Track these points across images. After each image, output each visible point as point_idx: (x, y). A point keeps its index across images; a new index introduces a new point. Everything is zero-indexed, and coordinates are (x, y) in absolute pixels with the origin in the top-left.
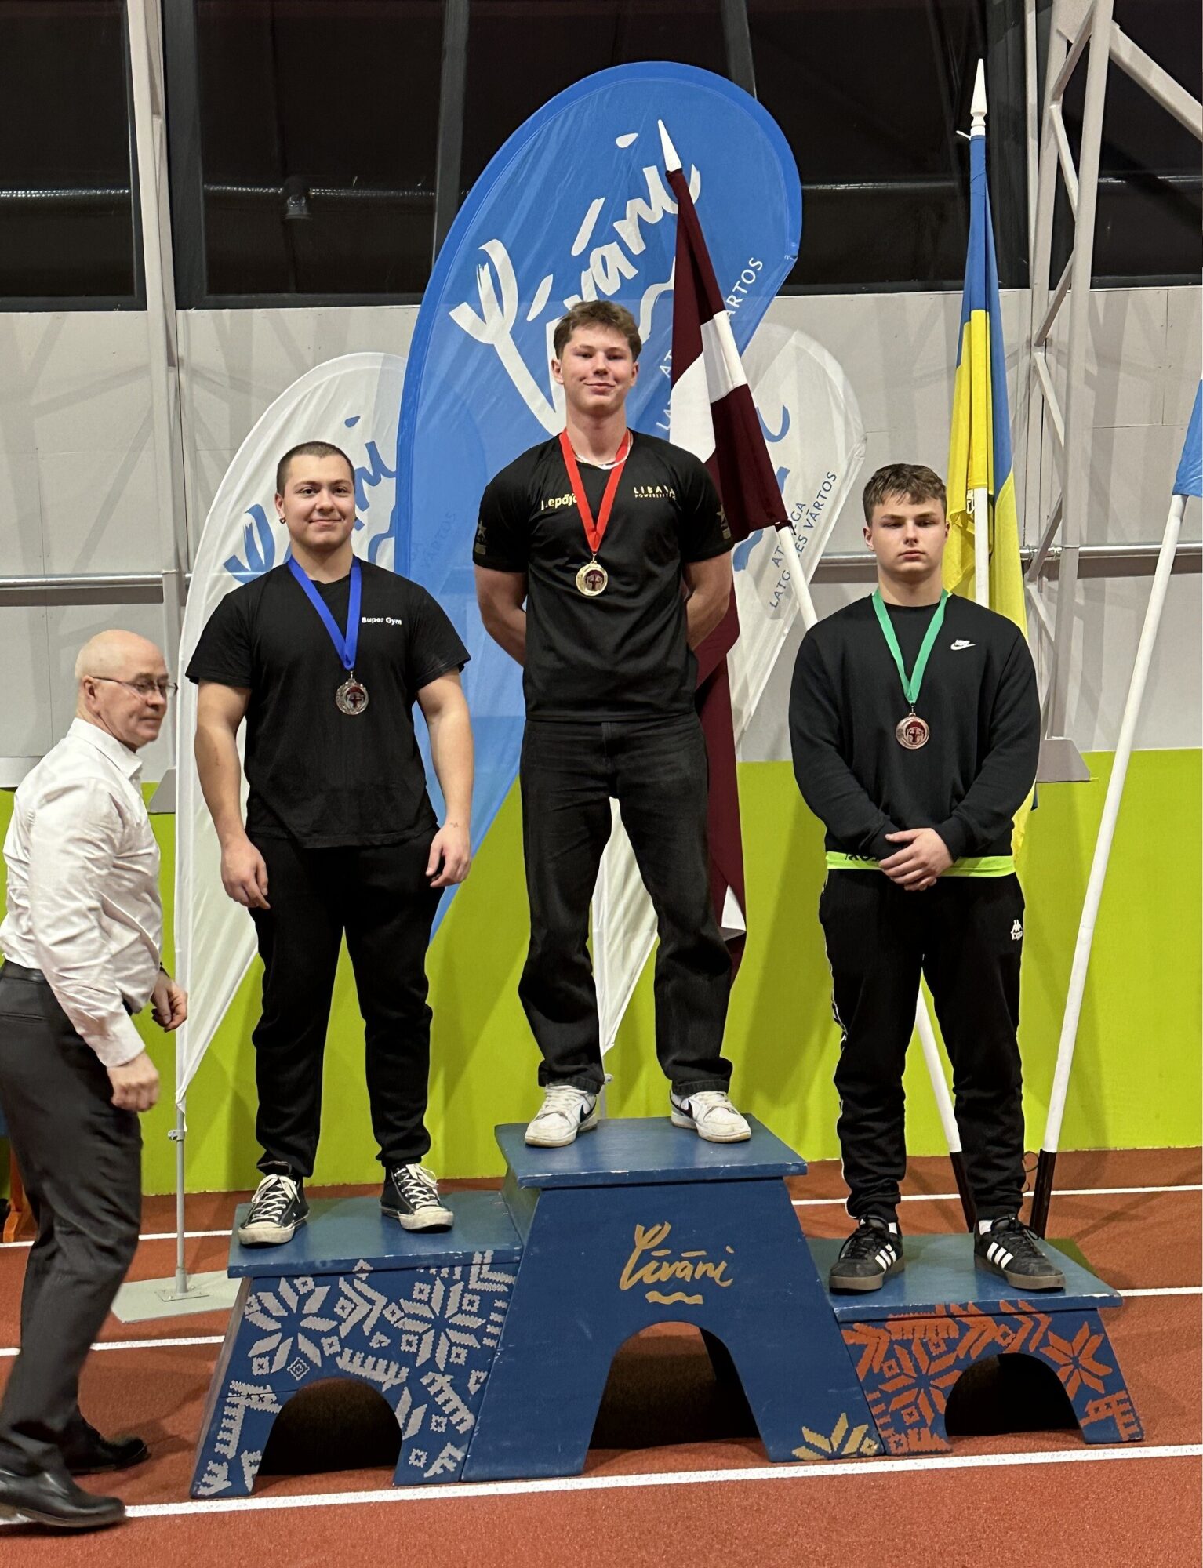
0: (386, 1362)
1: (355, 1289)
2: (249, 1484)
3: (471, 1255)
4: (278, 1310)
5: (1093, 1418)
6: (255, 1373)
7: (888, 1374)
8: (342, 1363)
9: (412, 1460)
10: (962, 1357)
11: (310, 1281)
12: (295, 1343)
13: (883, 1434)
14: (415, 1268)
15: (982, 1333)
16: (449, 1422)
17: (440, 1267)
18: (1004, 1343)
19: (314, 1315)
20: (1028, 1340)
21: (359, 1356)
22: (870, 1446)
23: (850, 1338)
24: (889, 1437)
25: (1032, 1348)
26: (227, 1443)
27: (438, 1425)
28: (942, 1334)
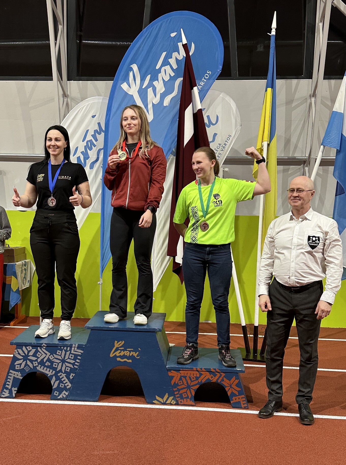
0: (49, 369)
1: (42, 351)
2: (14, 395)
3: (72, 345)
4: (22, 354)
5: (234, 401)
6: (16, 369)
7: (180, 384)
8: (38, 368)
9: (55, 394)
10: (200, 382)
11: (31, 347)
12: (26, 362)
13: (177, 399)
14: (58, 347)
15: (206, 376)
16: (65, 385)
17: (64, 347)
18: (211, 379)
19: (31, 356)
20: (218, 379)
21: (42, 367)
22: (174, 402)
23: (170, 374)
24: (179, 400)
25: (219, 381)
26: (8, 385)
27: (62, 386)
28: (195, 375)
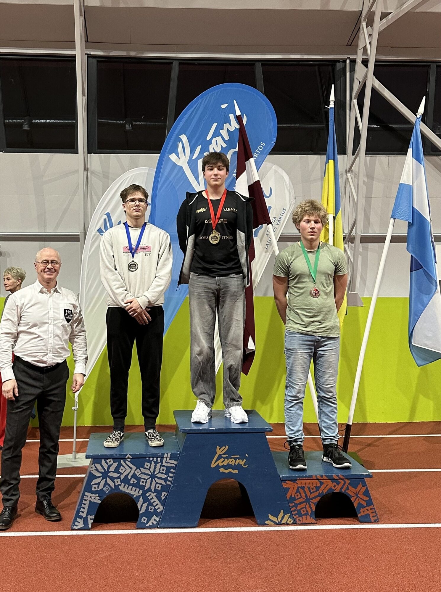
0: (135, 488)
1: (126, 464)
2: (90, 526)
3: (164, 454)
4: (101, 470)
5: (362, 514)
6: (93, 490)
7: (297, 497)
8: (121, 488)
9: (142, 521)
10: (321, 493)
11: (112, 460)
12: (106, 481)
13: (295, 517)
14: (145, 458)
15: (327, 486)
16: (155, 508)
17: (153, 458)
18: (334, 489)
19: (112, 472)
20: (342, 488)
21: (127, 486)
22: (290, 521)
23: (285, 486)
24: (297, 518)
25: (343, 491)
26: (83, 512)
27: (151, 509)
28: (315, 485)
